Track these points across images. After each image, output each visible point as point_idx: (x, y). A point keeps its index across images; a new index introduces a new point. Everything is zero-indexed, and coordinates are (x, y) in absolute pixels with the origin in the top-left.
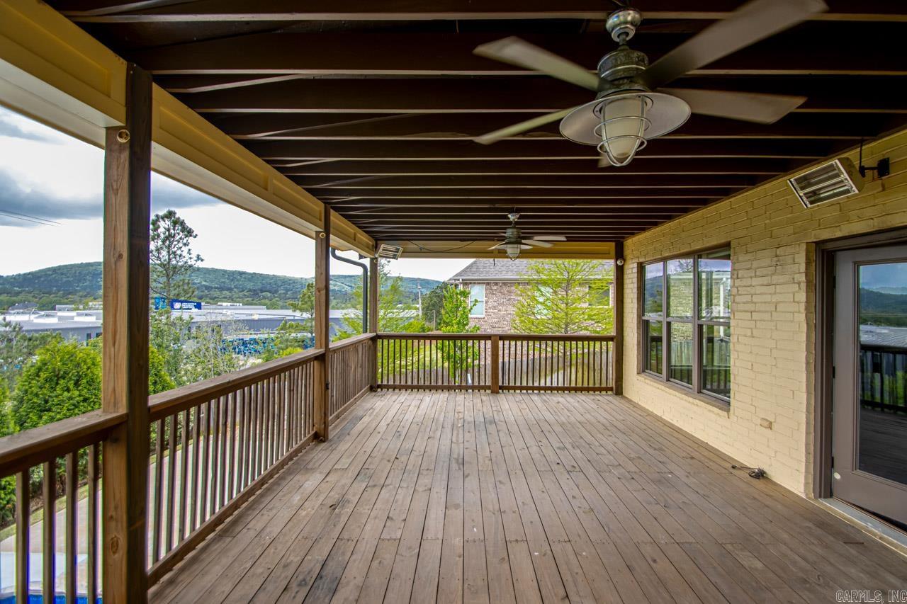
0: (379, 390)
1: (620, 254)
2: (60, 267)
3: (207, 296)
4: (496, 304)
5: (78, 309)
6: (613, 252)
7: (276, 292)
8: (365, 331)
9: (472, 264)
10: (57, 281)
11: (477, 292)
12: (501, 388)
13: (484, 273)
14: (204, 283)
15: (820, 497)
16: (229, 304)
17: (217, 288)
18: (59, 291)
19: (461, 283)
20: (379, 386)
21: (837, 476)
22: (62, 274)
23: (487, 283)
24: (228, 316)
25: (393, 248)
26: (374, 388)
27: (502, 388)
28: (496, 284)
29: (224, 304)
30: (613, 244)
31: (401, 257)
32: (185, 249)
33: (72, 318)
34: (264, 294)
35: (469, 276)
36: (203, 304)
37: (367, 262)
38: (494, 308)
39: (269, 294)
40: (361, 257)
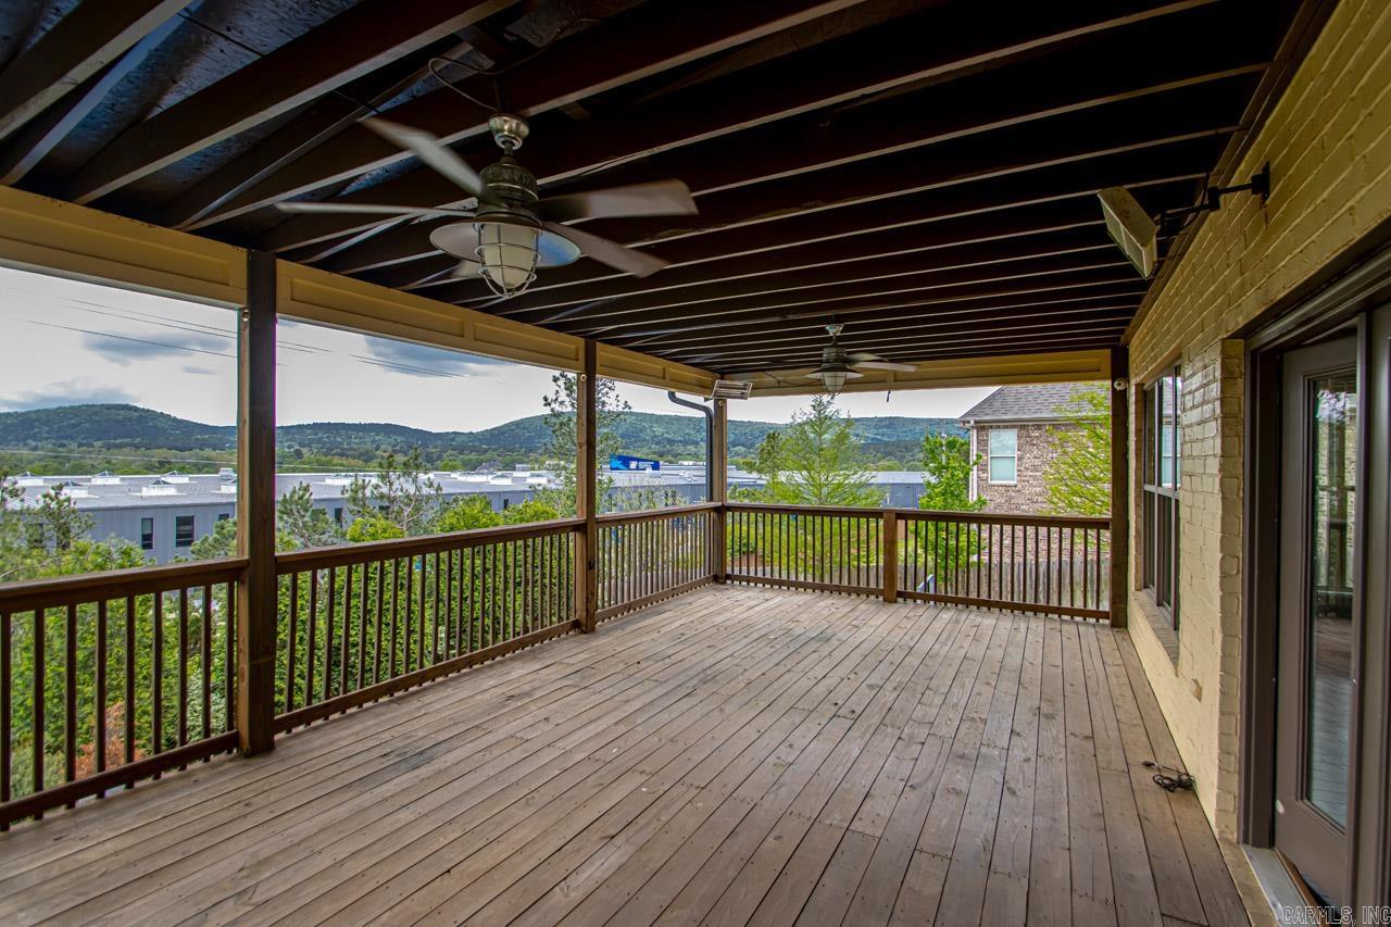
0: (729, 582)
1: (1120, 370)
2: (522, 421)
3: (669, 452)
4: (1037, 462)
5: (533, 469)
6: (1107, 367)
7: (752, 445)
8: (711, 500)
9: (994, 395)
10: (520, 436)
11: (1005, 442)
12: (900, 594)
13: (1015, 409)
14: (666, 435)
15: (1246, 841)
16: (691, 463)
17: (681, 442)
18: (521, 448)
19: (973, 427)
20: (728, 577)
21: (1280, 808)
22: (524, 428)
23: (1021, 426)
24: (685, 479)
25: (741, 384)
26: (720, 578)
27: (904, 595)
28: (1039, 427)
29: (686, 463)
30: (1108, 352)
31: (752, 395)
32: (612, 394)
33: (525, 478)
34: (736, 448)
35: (987, 414)
36: (661, 463)
37: (710, 404)
38: (1035, 468)
39: (742, 449)
40: (706, 400)
